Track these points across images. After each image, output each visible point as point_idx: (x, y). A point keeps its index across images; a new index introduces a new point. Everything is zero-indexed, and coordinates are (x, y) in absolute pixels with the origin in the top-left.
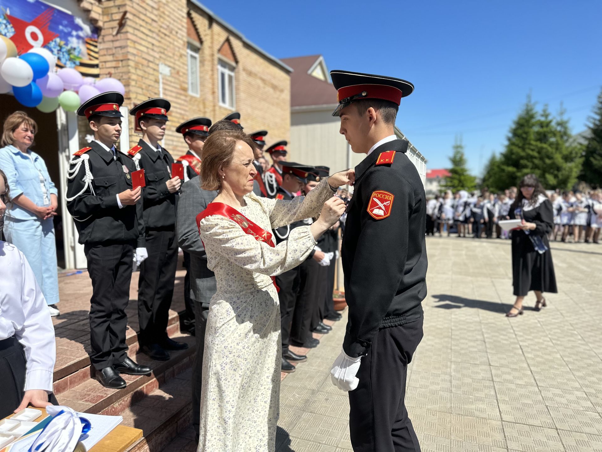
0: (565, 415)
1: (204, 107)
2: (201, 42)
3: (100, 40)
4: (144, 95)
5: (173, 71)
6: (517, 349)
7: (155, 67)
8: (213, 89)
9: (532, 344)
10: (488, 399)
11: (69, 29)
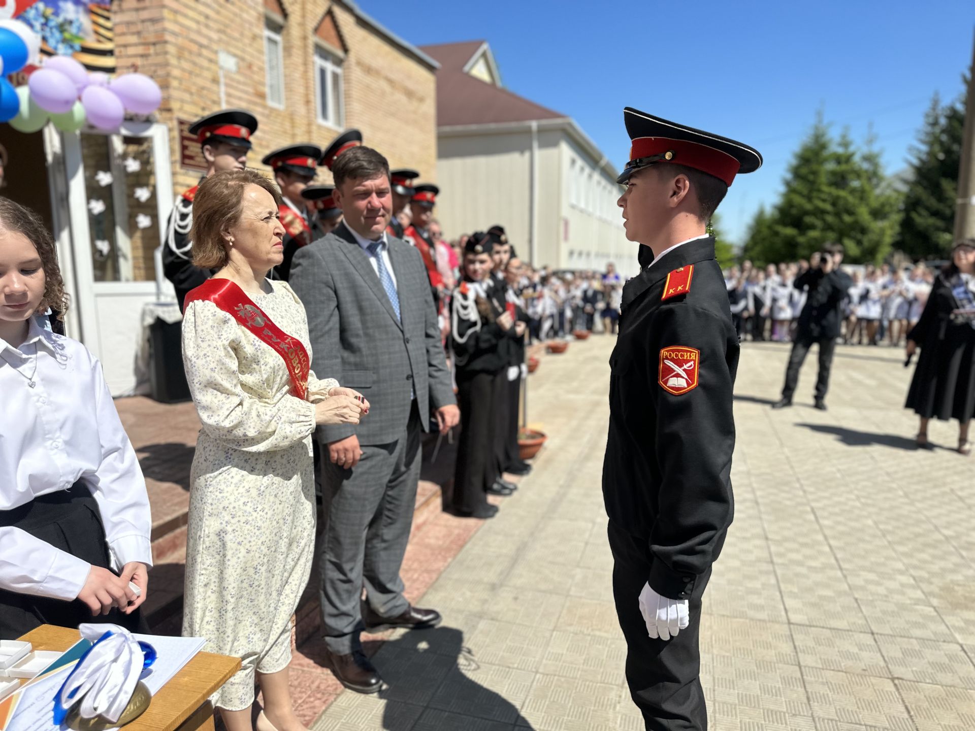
1: (293, 126)
2: (285, 15)
3: (114, 7)
4: (194, 103)
5: (241, 64)
6: (806, 512)
7: (212, 56)
8: (307, 95)
9: (829, 505)
10: (766, 591)
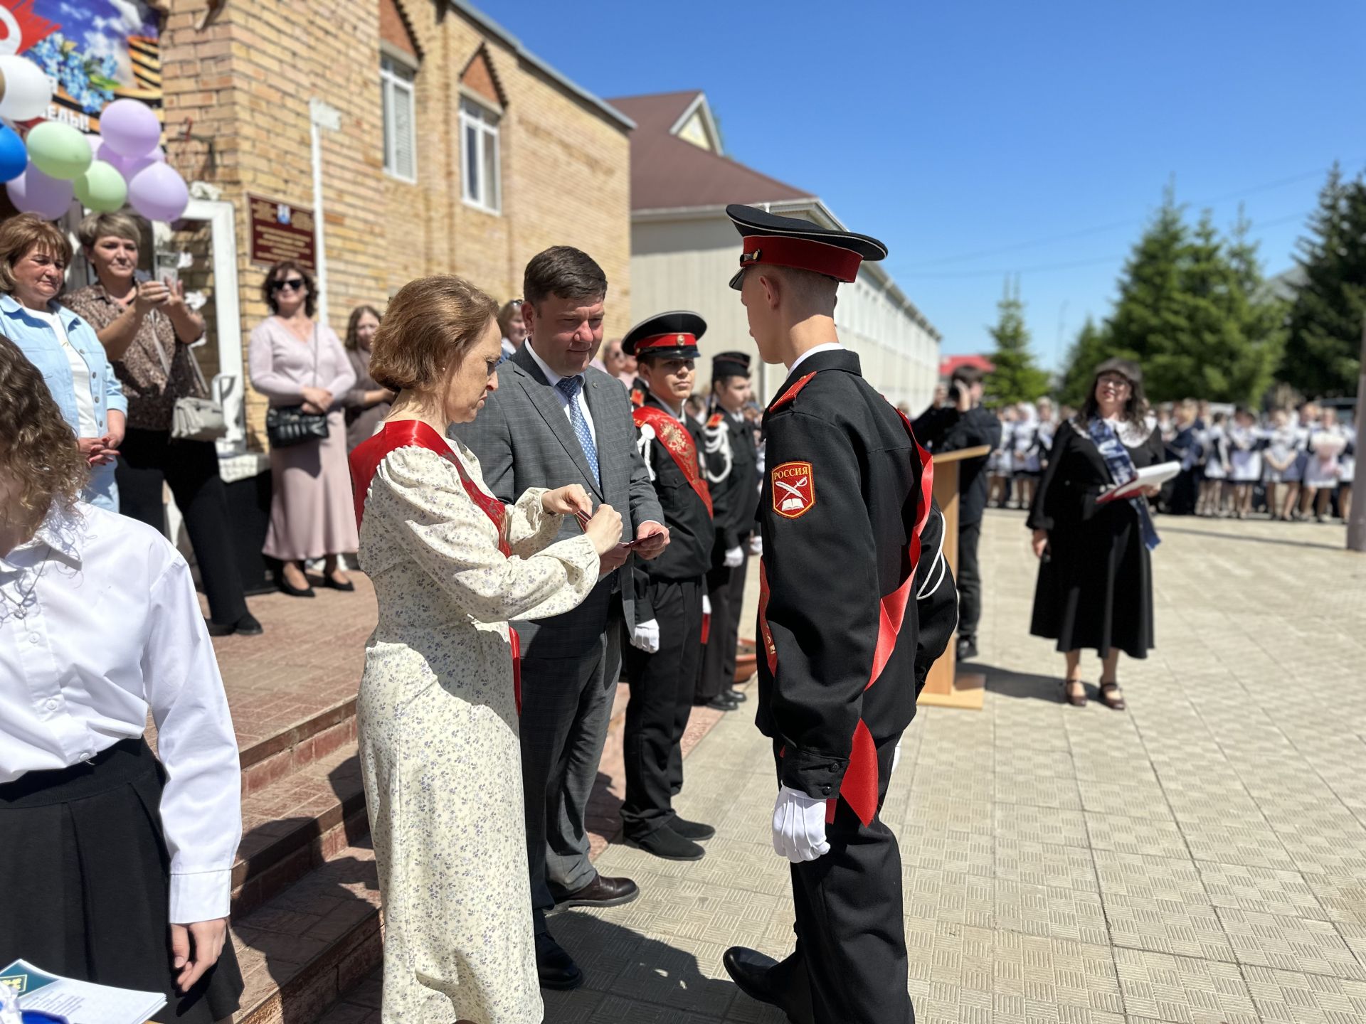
0: (1255, 929)
1: (428, 209)
2: (420, 55)
3: (164, 40)
4: (273, 174)
5: (346, 120)
6: (1144, 769)
7: (301, 109)
8: (448, 165)
9: (1178, 759)
10: (1078, 893)
11: (88, 14)
